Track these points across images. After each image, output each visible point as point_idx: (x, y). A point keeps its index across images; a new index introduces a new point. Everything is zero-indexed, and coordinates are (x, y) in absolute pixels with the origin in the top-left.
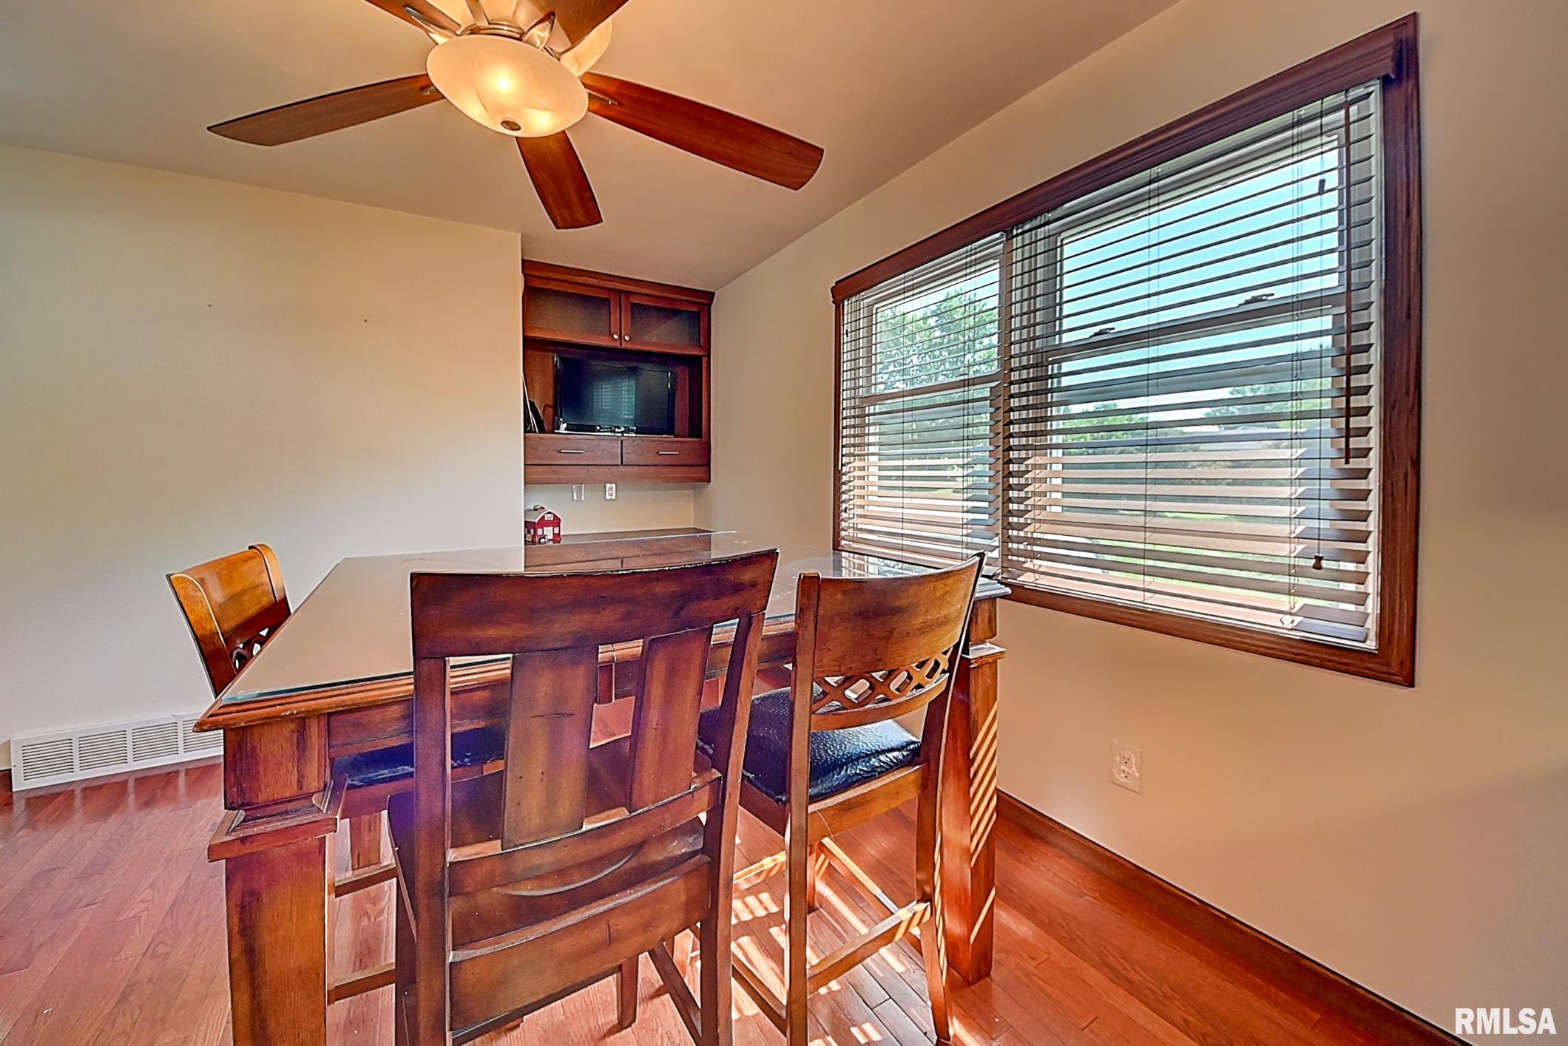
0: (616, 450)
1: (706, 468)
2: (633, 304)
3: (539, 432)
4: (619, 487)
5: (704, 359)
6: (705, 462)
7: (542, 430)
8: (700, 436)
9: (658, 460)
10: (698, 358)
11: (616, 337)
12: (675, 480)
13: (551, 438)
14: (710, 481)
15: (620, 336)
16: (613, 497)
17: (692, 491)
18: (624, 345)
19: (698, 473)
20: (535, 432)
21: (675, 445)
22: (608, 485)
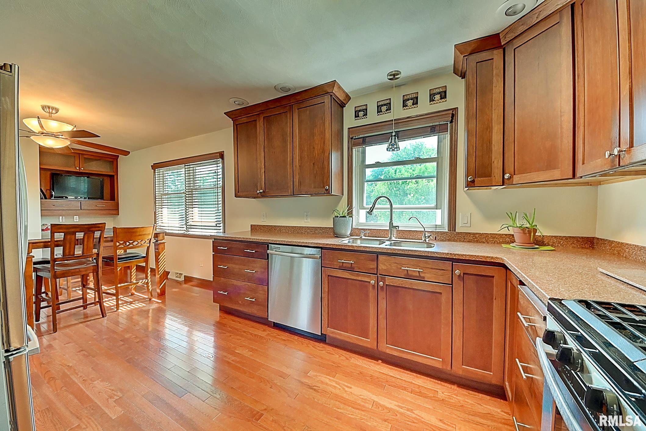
0: (78, 205)
1: (117, 211)
2: (85, 158)
3: (45, 199)
4: (80, 217)
5: (115, 177)
6: (117, 209)
7: (46, 198)
8: (114, 200)
9: (97, 208)
10: (113, 176)
11: (77, 168)
12: (105, 214)
13: (50, 201)
14: (118, 215)
15: (80, 168)
16: (78, 221)
17: (113, 218)
18: (81, 171)
19: (115, 212)
20: (43, 199)
21: (104, 203)
22: (75, 217)
